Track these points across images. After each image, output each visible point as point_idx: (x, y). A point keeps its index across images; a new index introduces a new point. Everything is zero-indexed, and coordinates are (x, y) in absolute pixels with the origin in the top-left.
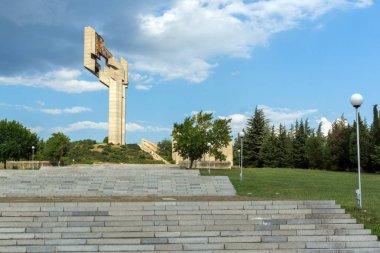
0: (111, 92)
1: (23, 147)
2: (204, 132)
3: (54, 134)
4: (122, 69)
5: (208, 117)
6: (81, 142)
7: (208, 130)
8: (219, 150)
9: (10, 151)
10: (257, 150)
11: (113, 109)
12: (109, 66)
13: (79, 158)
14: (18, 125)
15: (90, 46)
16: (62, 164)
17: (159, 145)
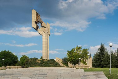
0: (43, 37)
1: (12, 61)
2: (79, 54)
3: (23, 56)
4: (48, 28)
5: (80, 48)
6: (32, 59)
7: (80, 53)
8: (84, 61)
9: (8, 62)
10: (102, 61)
11: (44, 45)
12: (42, 26)
13: (31, 65)
14: (10, 52)
15: (34, 18)
16: (26, 67)
17: (63, 60)
